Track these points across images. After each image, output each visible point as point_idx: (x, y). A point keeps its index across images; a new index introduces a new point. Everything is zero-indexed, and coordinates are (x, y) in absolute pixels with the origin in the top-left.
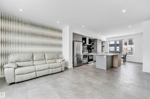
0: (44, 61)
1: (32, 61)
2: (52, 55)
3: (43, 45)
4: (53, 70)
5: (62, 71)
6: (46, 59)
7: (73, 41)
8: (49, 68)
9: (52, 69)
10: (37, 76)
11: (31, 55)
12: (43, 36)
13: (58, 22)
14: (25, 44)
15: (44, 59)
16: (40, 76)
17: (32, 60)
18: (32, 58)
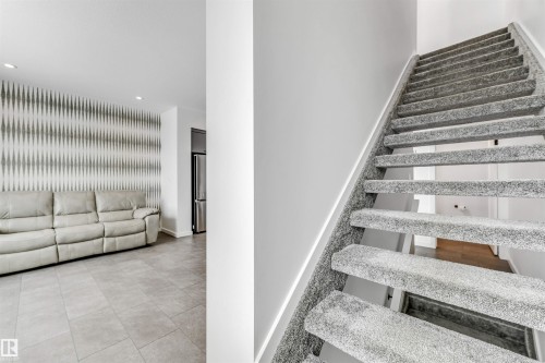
0: (91, 217)
1: (49, 217)
2: (120, 196)
3: (92, 165)
4: (115, 242)
5: (148, 245)
6: (99, 209)
7: (193, 154)
8: (103, 236)
9: (111, 239)
10: (62, 258)
11: (45, 198)
12: (91, 138)
13: (139, 98)
14: (27, 164)
15: (89, 208)
16: (72, 257)
17: (47, 212)
18: (47, 206)
